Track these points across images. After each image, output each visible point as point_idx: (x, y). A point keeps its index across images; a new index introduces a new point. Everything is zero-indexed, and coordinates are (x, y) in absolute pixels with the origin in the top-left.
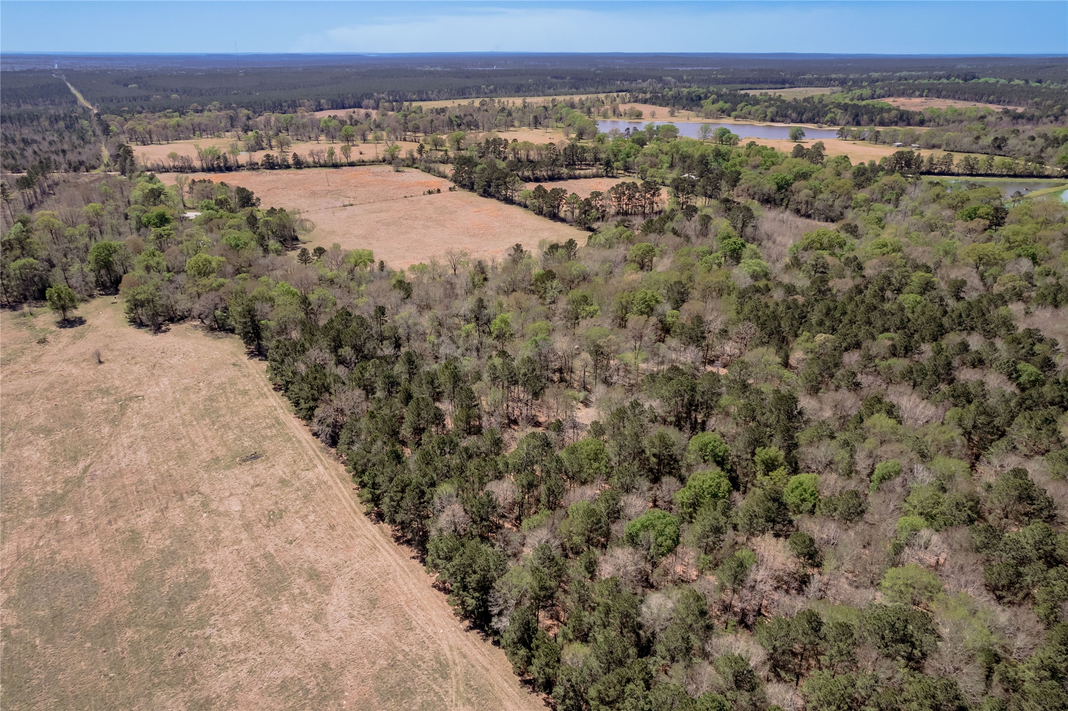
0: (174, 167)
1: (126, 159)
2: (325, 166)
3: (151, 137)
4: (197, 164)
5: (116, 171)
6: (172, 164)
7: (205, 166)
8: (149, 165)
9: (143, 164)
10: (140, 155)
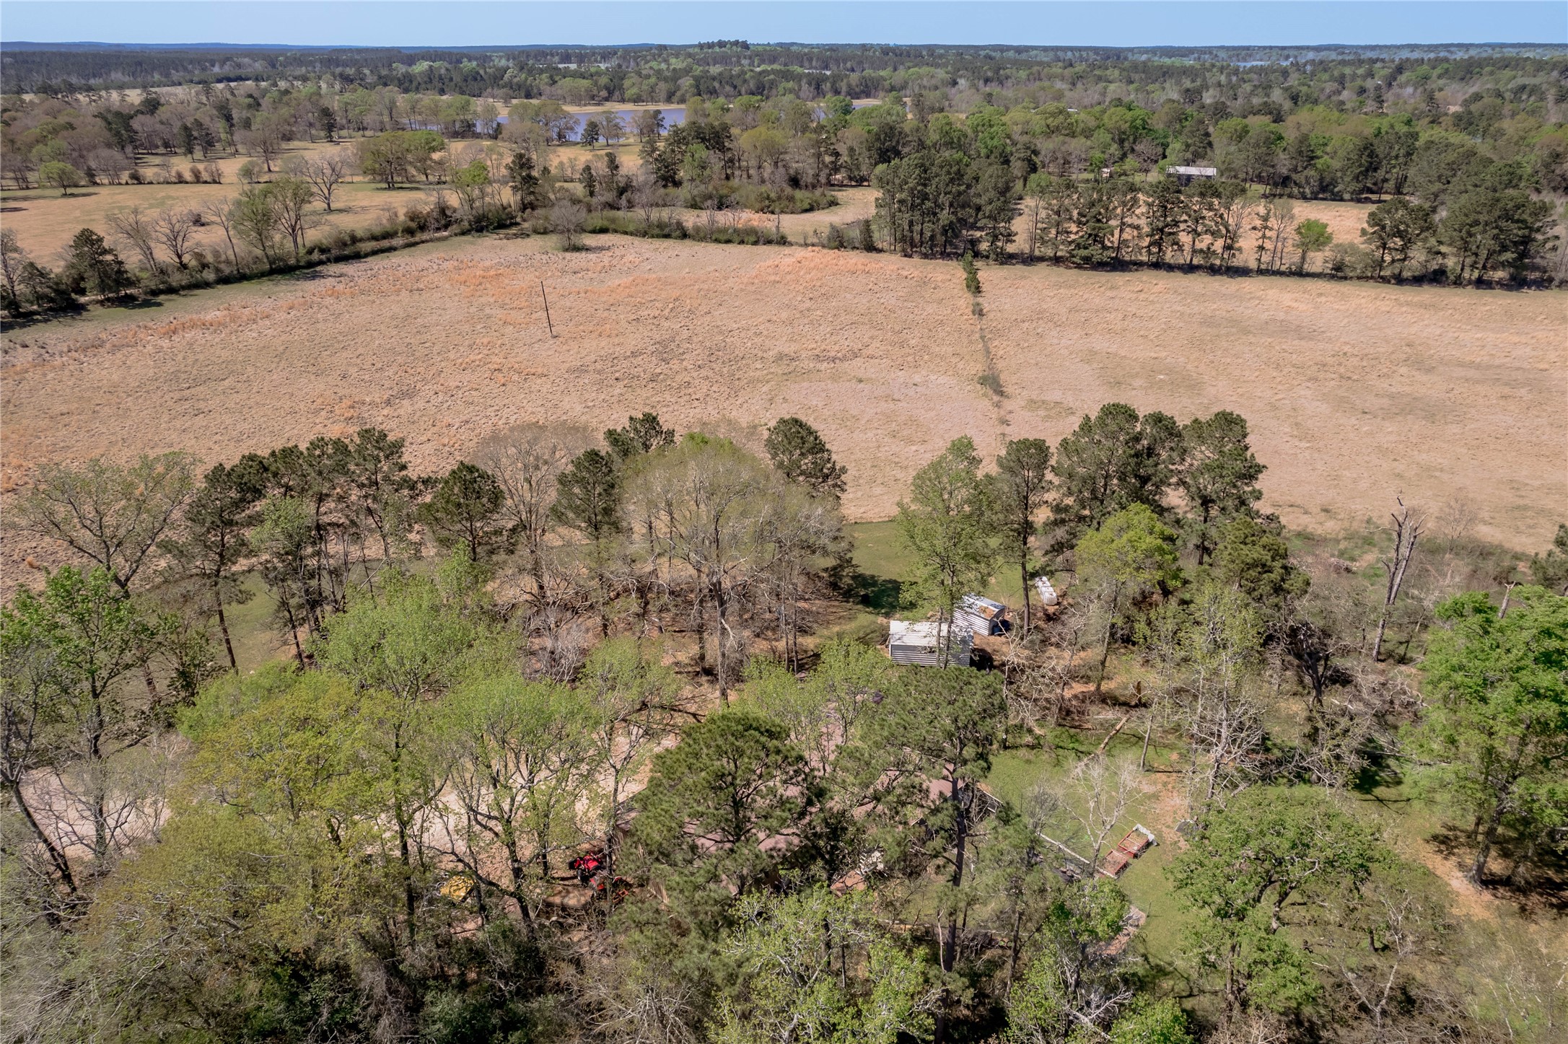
2: (233, 274)
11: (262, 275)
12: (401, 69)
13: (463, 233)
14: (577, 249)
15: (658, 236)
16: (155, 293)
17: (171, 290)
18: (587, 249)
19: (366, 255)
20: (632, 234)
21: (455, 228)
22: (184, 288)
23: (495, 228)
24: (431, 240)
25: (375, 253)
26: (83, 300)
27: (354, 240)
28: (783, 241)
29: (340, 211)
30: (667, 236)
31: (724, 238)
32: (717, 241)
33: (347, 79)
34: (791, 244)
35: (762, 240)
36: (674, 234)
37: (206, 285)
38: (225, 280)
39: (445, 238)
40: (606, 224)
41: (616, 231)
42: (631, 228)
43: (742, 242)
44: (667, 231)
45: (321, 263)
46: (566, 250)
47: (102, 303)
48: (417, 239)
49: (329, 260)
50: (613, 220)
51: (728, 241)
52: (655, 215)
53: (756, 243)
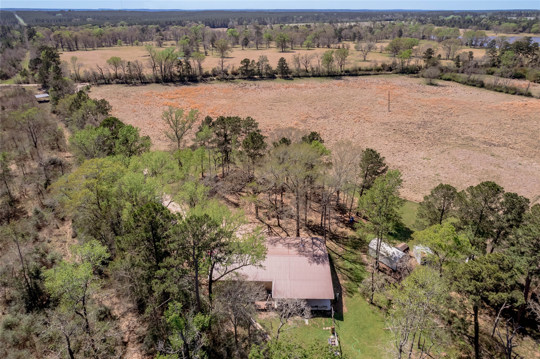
0: (117, 77)
1: (48, 66)
2: (317, 75)
3: (76, 44)
4: (148, 72)
5: (35, 82)
6: (112, 72)
7: (159, 74)
8: (82, 74)
9: (73, 72)
10: (69, 61)
11: (325, 76)
12: (441, 17)
13: (397, 73)
14: (432, 84)
15: (470, 85)
16: (294, 77)
17: (299, 77)
18: (436, 85)
19: (360, 75)
20: (460, 83)
21: (394, 71)
22: (302, 76)
23: (409, 73)
24: (384, 74)
25: (363, 75)
26: (277, 76)
27: (360, 70)
28: (529, 95)
29: (367, 61)
30: (474, 86)
31: (498, 89)
32: (496, 90)
33: (421, 21)
34: (533, 97)
35: (518, 93)
36: (477, 85)
37: (309, 77)
38: (314, 76)
39: (390, 74)
40: (451, 77)
41: (454, 81)
42: (460, 81)
43: (507, 93)
44: (475, 84)
45: (344, 75)
46: (428, 84)
47: (280, 77)
48: (379, 73)
49: (347, 75)
50: (454, 77)
51: (501, 91)
52: (472, 77)
53: (514, 94)
